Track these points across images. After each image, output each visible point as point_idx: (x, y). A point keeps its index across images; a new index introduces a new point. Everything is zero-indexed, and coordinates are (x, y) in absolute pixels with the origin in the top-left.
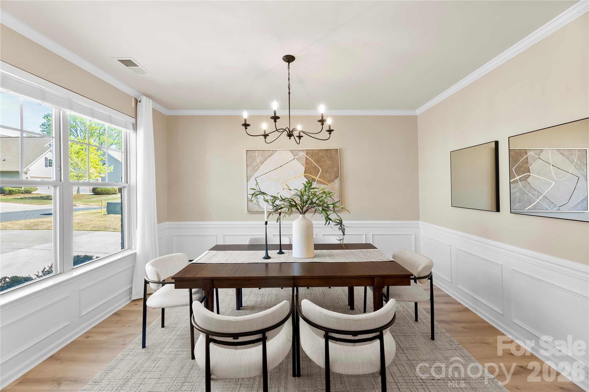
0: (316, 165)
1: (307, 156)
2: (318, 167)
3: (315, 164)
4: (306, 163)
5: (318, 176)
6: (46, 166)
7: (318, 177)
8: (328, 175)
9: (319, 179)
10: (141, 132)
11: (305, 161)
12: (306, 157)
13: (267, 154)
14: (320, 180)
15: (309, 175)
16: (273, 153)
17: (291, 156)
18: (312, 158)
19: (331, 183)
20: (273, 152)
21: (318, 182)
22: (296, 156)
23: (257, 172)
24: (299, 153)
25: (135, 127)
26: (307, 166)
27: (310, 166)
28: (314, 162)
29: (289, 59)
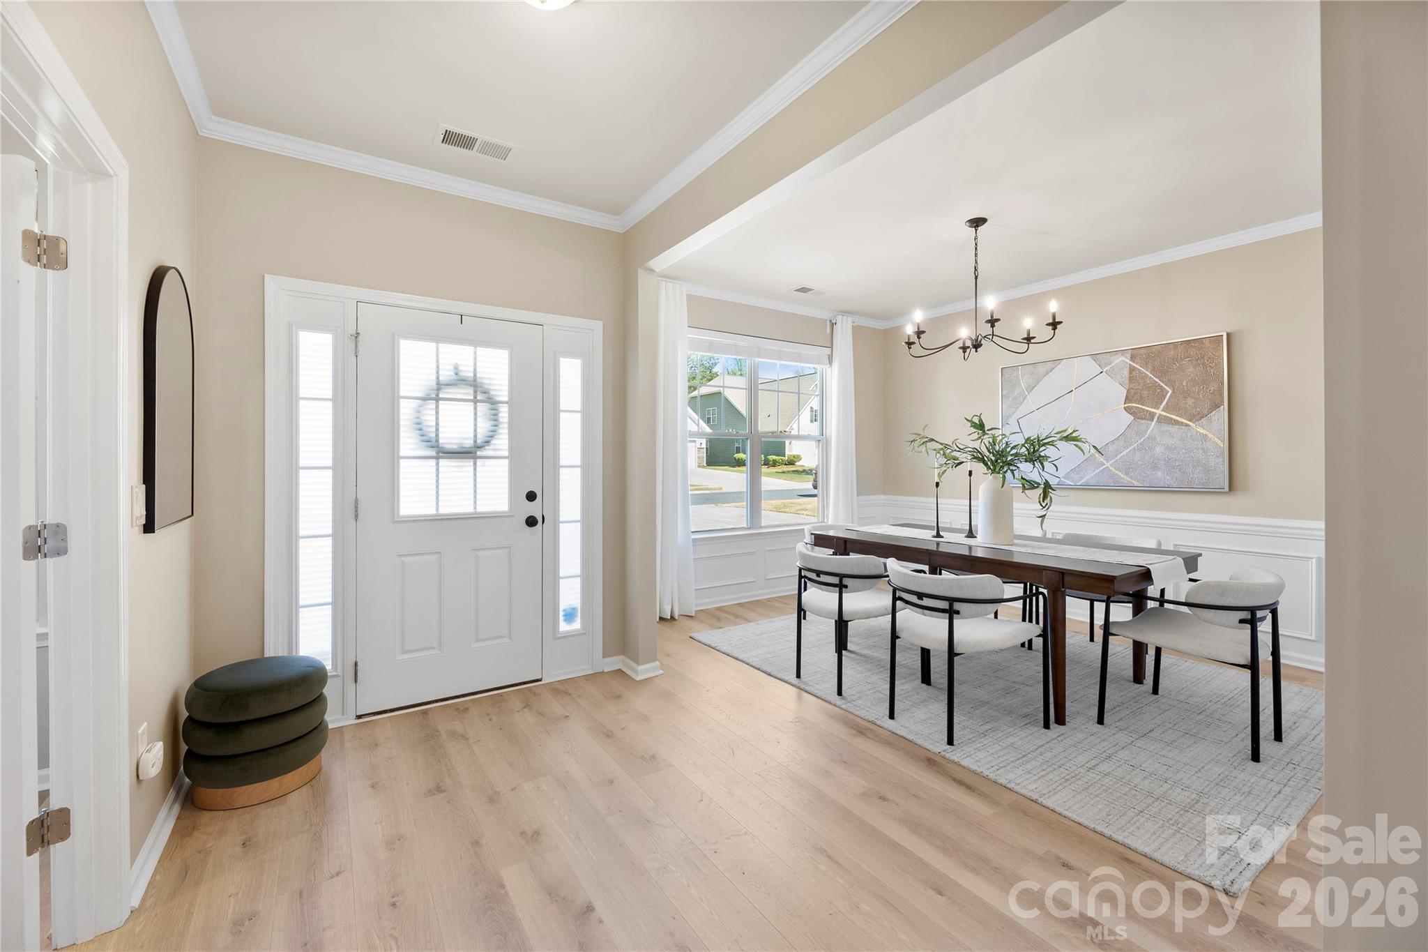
0: (1157, 380)
1: (1134, 362)
2: (1163, 385)
3: (1154, 378)
4: (1131, 379)
5: (1162, 407)
6: (812, 421)
7: (1161, 409)
8: (1190, 401)
9: (1164, 414)
10: (836, 365)
11: (1127, 376)
12: (1130, 364)
13: (1041, 369)
14: (1168, 415)
15: (1138, 406)
16: (1054, 366)
17: (1093, 368)
18: (1146, 365)
19: (1198, 420)
20: (1053, 364)
21: (1163, 421)
22: (1106, 367)
23: (1021, 407)
24: (1112, 358)
25: (830, 359)
26: (1132, 386)
27: (1139, 384)
28: (1150, 375)
29: (977, 223)
